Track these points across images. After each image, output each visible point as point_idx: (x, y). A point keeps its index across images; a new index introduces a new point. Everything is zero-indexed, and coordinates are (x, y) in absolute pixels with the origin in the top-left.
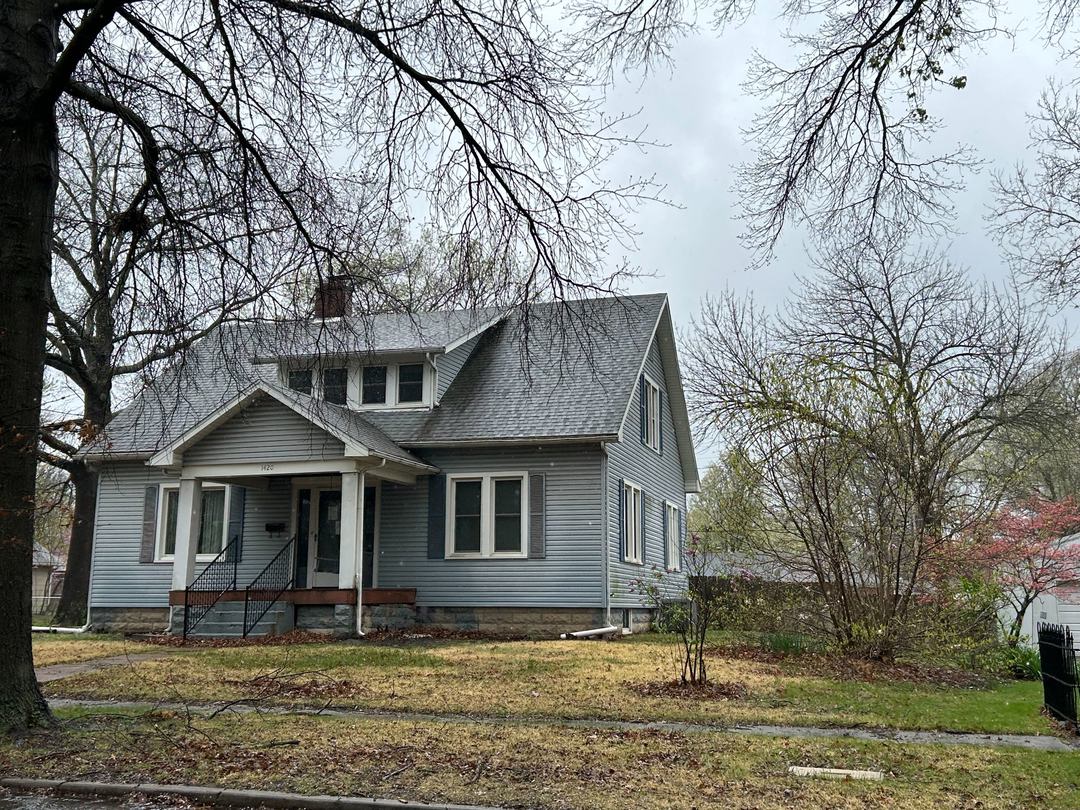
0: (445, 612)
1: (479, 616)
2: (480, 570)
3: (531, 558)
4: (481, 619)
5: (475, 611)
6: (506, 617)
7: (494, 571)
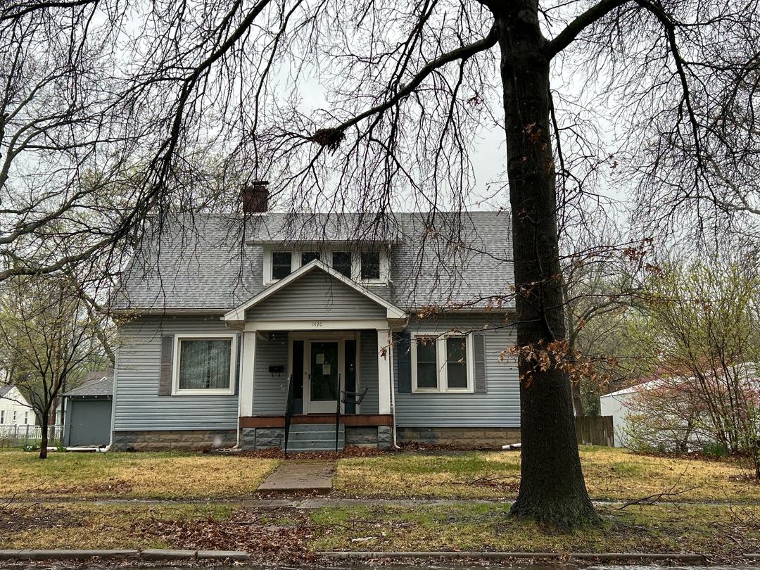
0: (412, 431)
1: (438, 434)
2: (438, 401)
3: (476, 393)
4: (440, 435)
5: (435, 430)
6: (459, 434)
7: (448, 401)
